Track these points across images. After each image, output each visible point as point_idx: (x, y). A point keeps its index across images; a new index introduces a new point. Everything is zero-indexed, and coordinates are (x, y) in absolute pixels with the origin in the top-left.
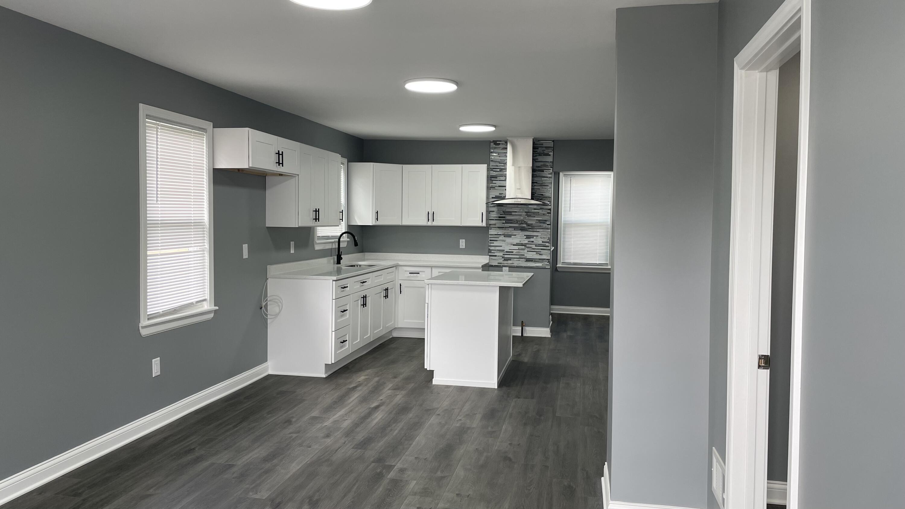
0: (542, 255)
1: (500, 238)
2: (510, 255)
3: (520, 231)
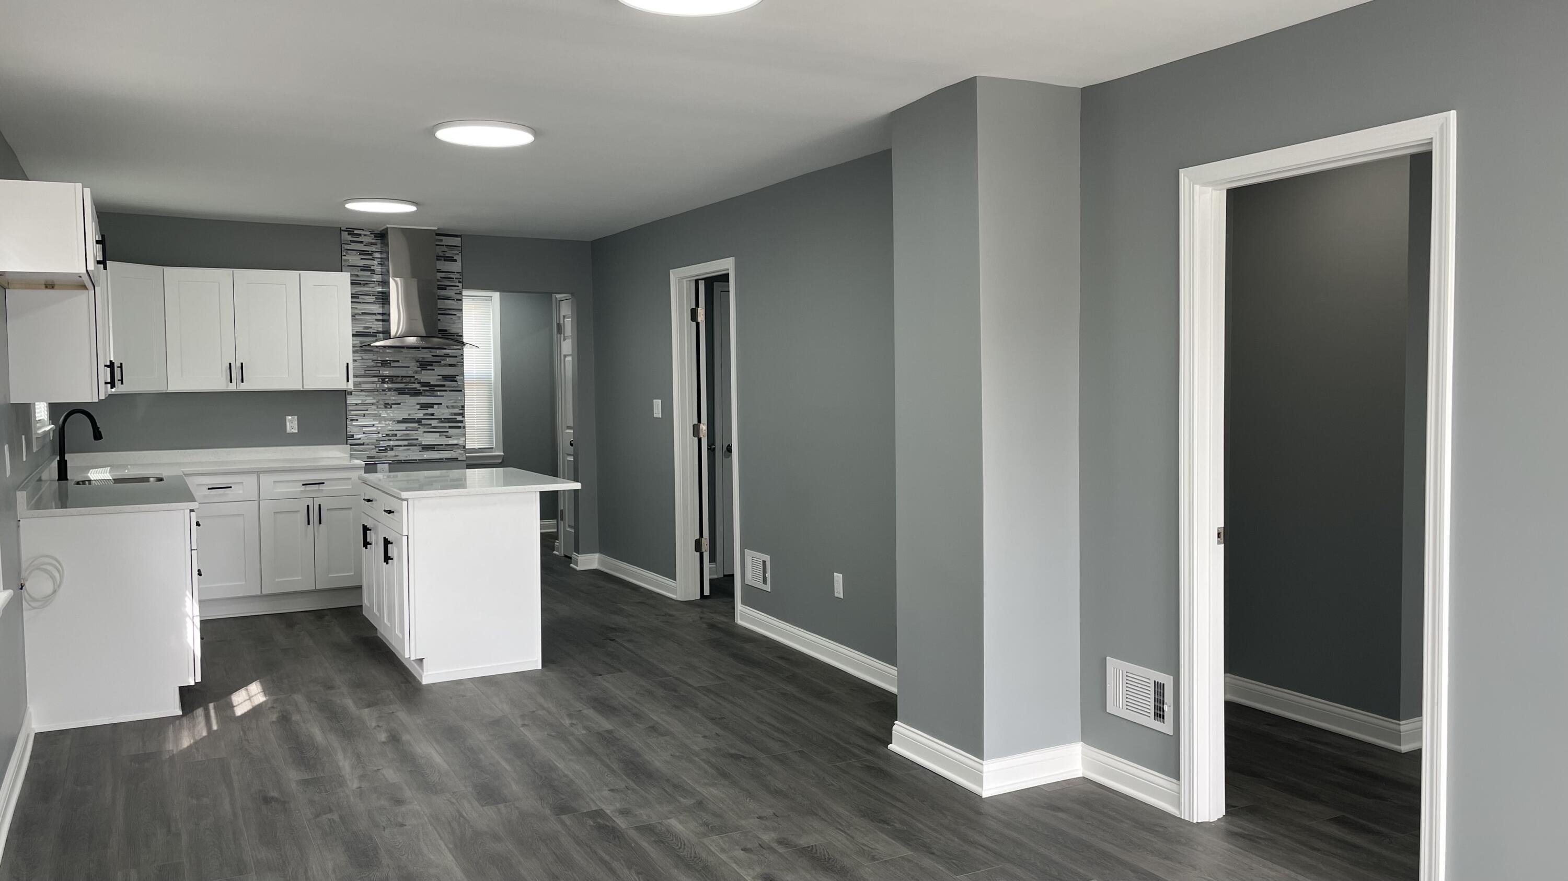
0: (451, 437)
1: (369, 410)
2: (390, 440)
3: (408, 396)
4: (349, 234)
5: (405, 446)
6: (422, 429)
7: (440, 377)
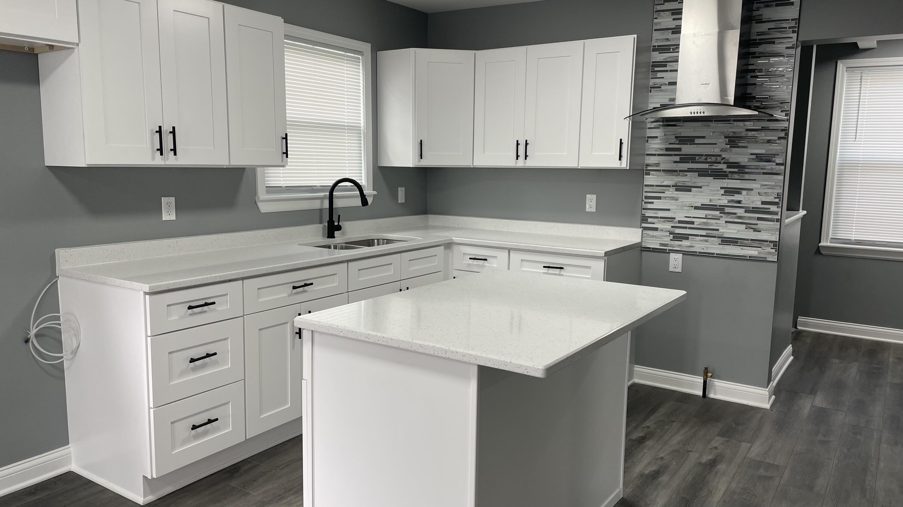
0: (760, 231)
1: (666, 192)
2: (686, 228)
3: (712, 178)
5: (701, 236)
6: (725, 218)
7: (754, 157)
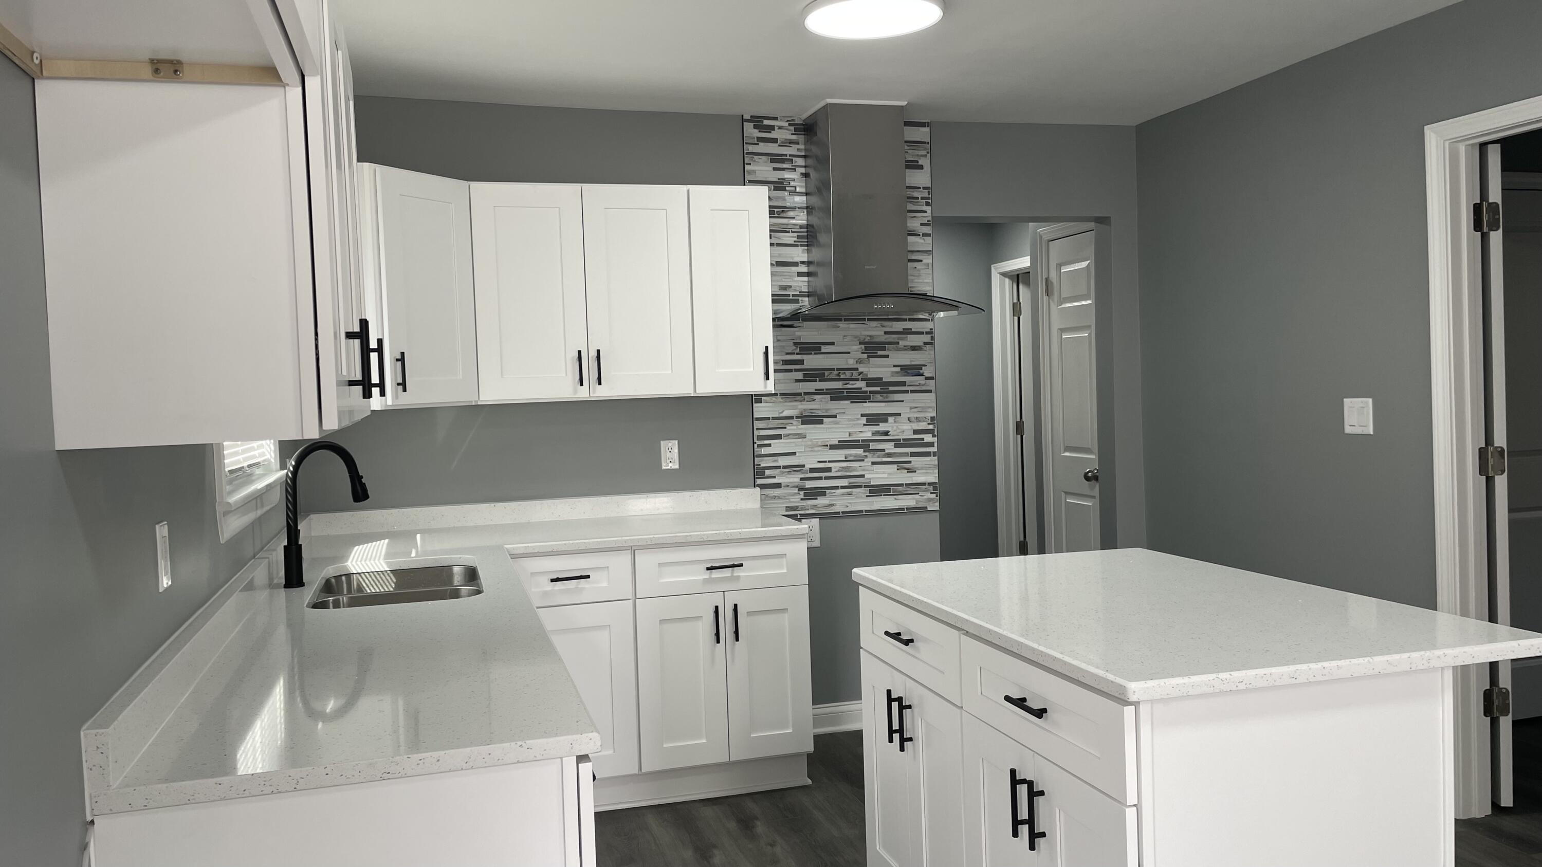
0: (915, 472)
1: (788, 428)
3: (848, 402)
4: (755, 127)
5: (843, 487)
6: (871, 459)
7: (898, 369)
